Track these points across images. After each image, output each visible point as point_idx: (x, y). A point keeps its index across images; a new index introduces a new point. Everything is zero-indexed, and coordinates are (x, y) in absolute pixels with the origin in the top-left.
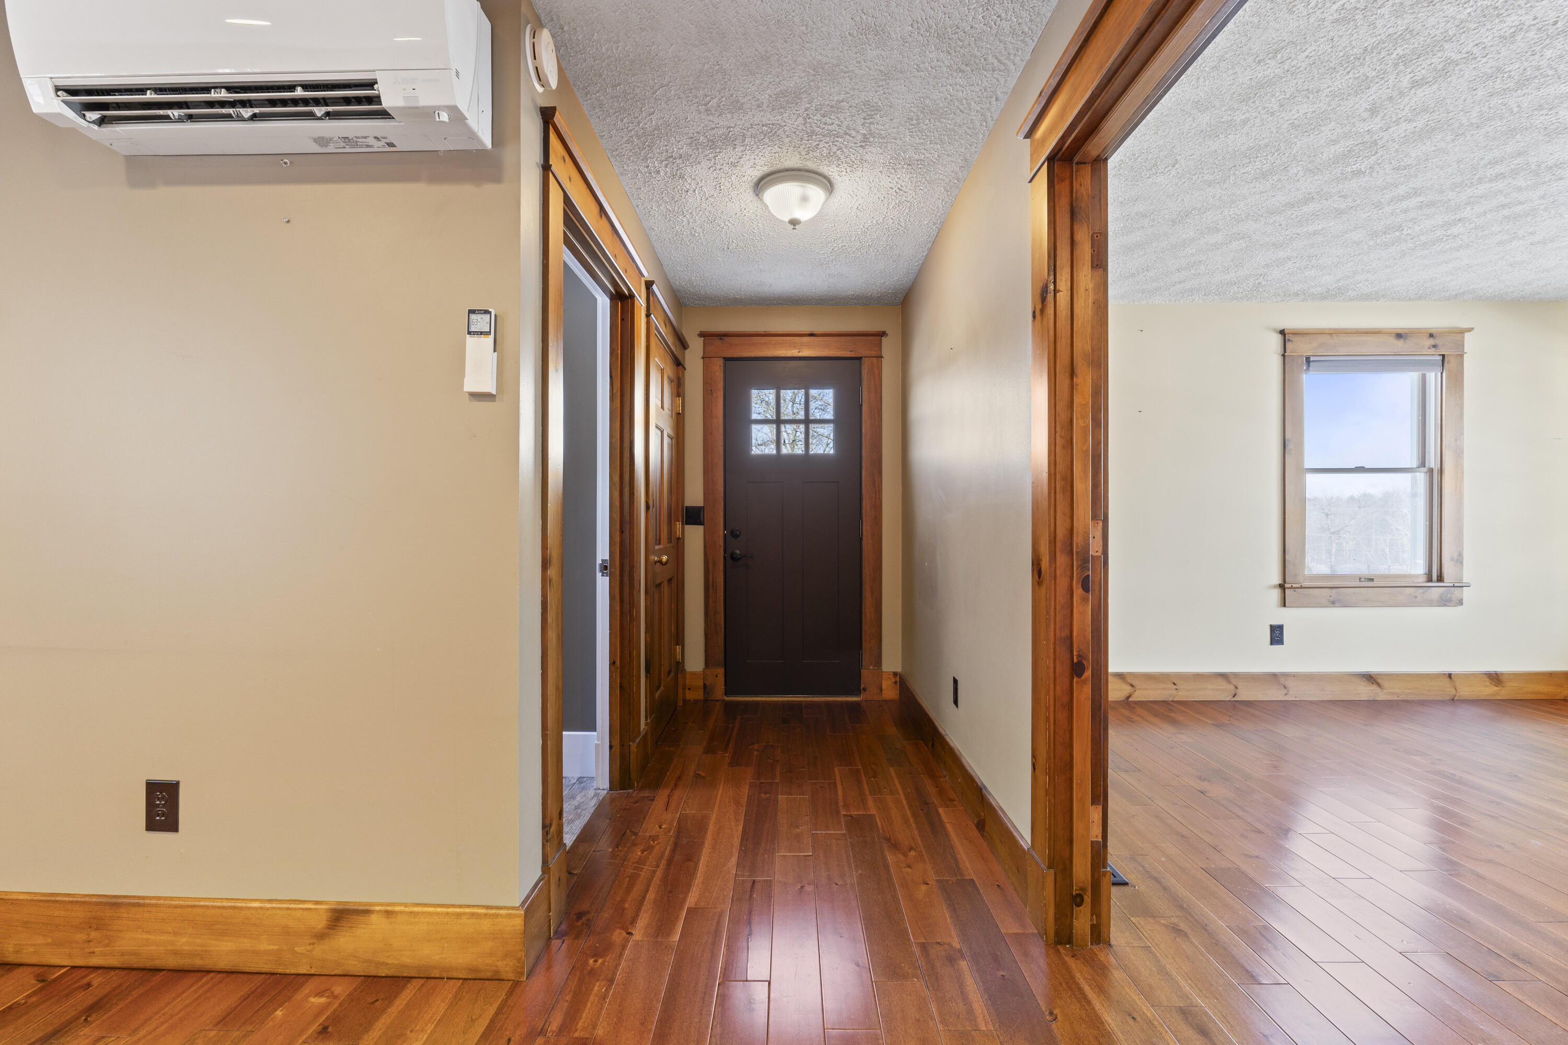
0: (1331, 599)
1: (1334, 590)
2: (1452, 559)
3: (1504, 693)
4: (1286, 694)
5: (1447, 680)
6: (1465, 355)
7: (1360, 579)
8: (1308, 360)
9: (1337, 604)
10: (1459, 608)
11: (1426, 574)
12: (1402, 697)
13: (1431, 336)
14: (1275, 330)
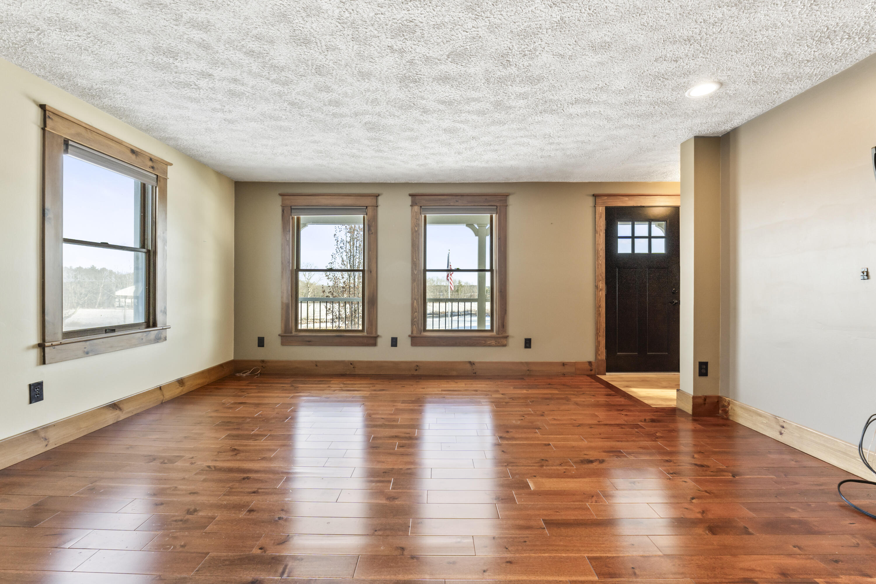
0: (86, 350)
1: (88, 343)
2: (161, 311)
3: (185, 389)
4: (47, 445)
5: (159, 391)
6: (168, 180)
7: (106, 330)
8: (66, 143)
9: (90, 354)
10: (165, 342)
11: (146, 322)
12: (135, 413)
13: (151, 160)
14: (35, 102)
